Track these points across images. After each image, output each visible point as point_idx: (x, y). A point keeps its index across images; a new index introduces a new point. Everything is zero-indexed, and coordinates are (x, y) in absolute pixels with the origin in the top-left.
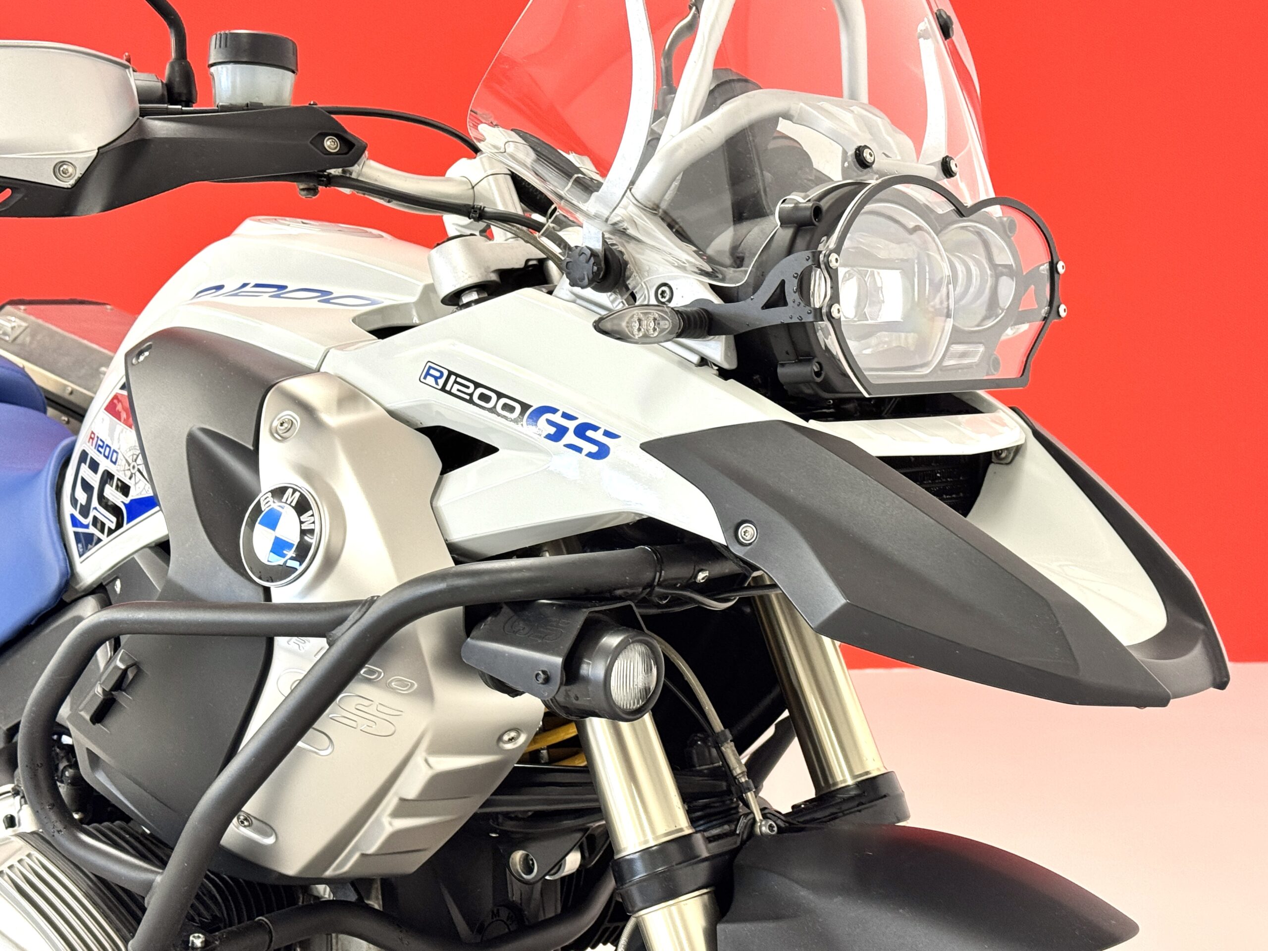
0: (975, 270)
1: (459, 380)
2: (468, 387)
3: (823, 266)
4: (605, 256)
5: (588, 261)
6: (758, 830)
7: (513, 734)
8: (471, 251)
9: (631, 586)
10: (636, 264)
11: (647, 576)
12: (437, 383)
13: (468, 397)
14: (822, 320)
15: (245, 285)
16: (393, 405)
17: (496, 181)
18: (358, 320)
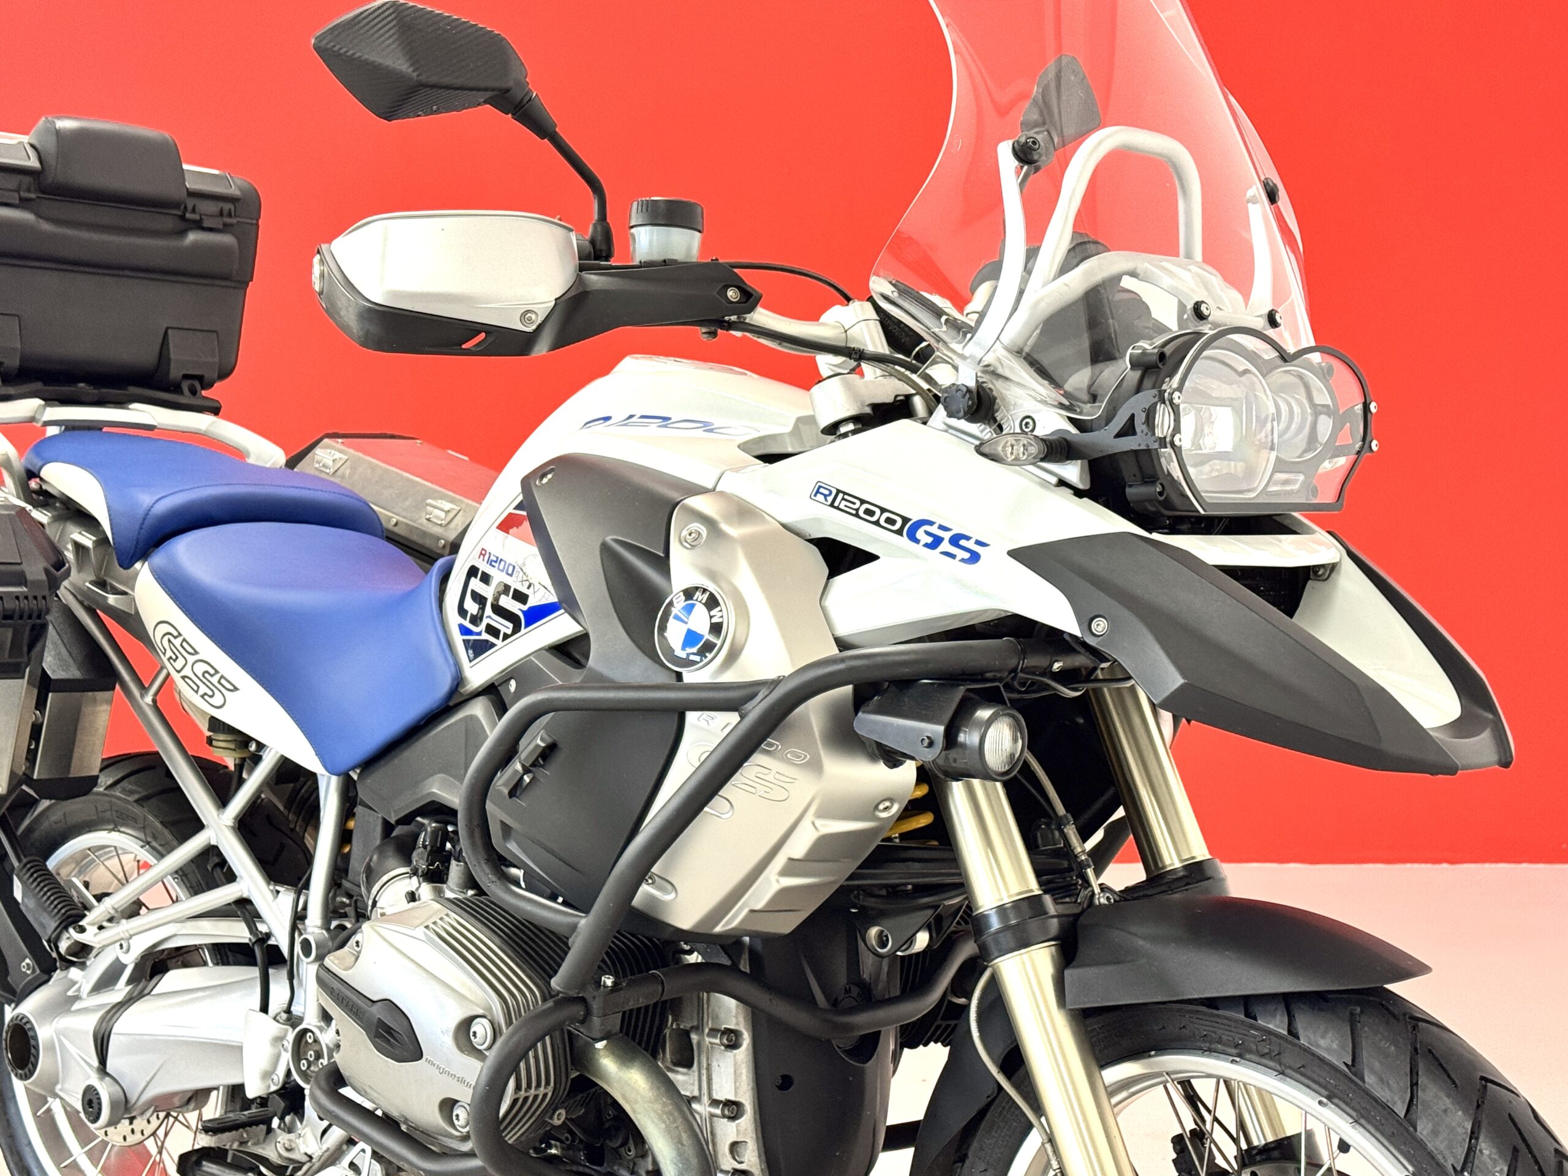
0: (1297, 409)
1: (846, 497)
2: (854, 503)
3: (1167, 403)
4: (978, 393)
5: (964, 396)
6: (1097, 902)
7: (887, 804)
8: (848, 387)
9: (999, 671)
10: (1003, 400)
11: (1013, 662)
12: (826, 500)
13: (854, 512)
14: (1166, 447)
15: (631, 416)
16: (785, 521)
17: (868, 326)
18: (744, 447)
